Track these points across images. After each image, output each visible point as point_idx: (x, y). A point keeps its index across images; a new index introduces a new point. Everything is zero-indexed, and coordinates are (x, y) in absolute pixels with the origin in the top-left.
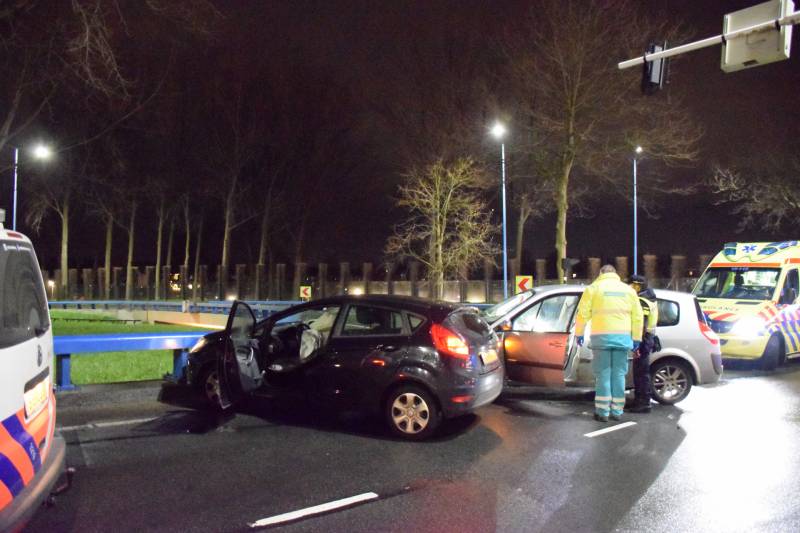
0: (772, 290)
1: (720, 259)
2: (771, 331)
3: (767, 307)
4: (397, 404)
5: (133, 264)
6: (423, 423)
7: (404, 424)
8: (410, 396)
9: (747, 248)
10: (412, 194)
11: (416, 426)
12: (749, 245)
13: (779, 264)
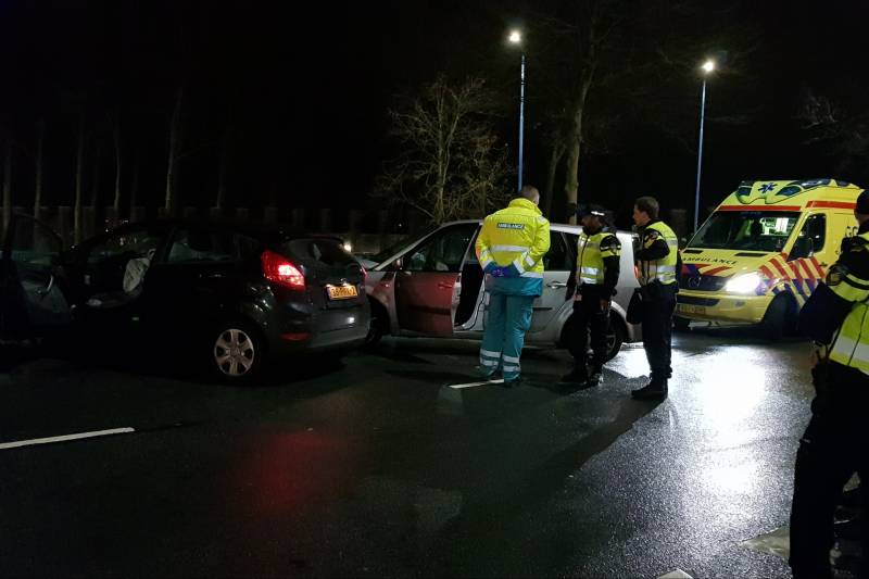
0: (783, 239)
1: (732, 201)
2: (775, 290)
3: (774, 261)
4: (220, 342)
5: (42, 204)
6: (248, 365)
7: (227, 365)
8: (234, 332)
9: (765, 186)
10: (405, 121)
11: (241, 368)
12: (767, 183)
13: (799, 208)
